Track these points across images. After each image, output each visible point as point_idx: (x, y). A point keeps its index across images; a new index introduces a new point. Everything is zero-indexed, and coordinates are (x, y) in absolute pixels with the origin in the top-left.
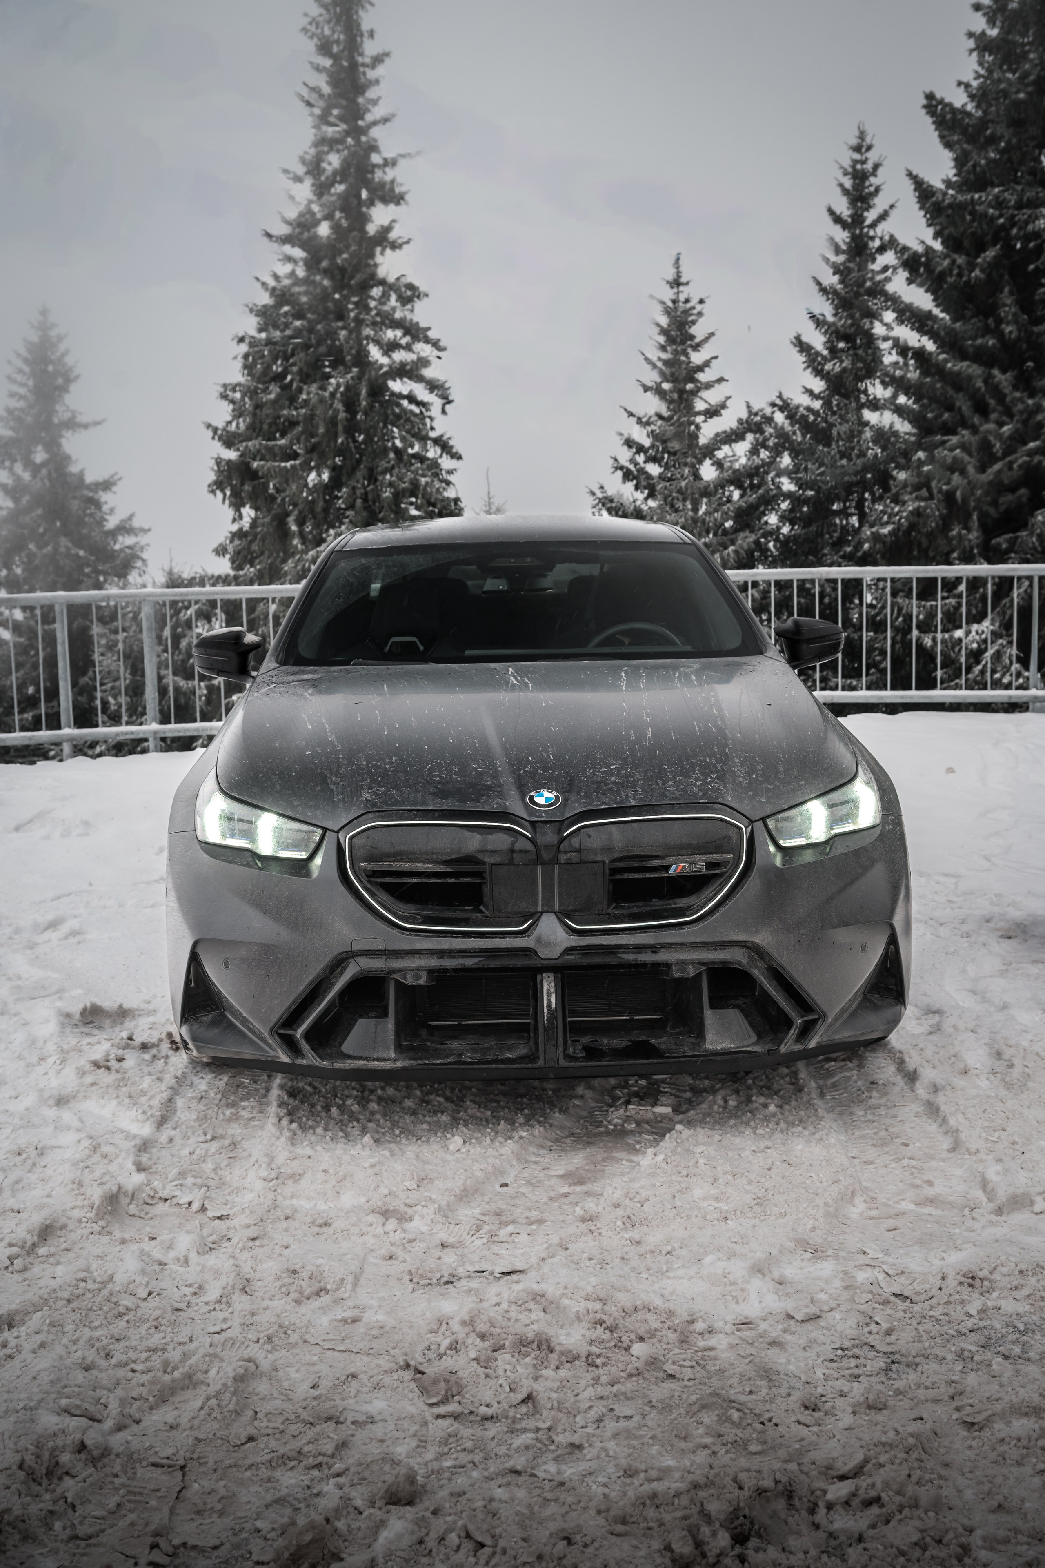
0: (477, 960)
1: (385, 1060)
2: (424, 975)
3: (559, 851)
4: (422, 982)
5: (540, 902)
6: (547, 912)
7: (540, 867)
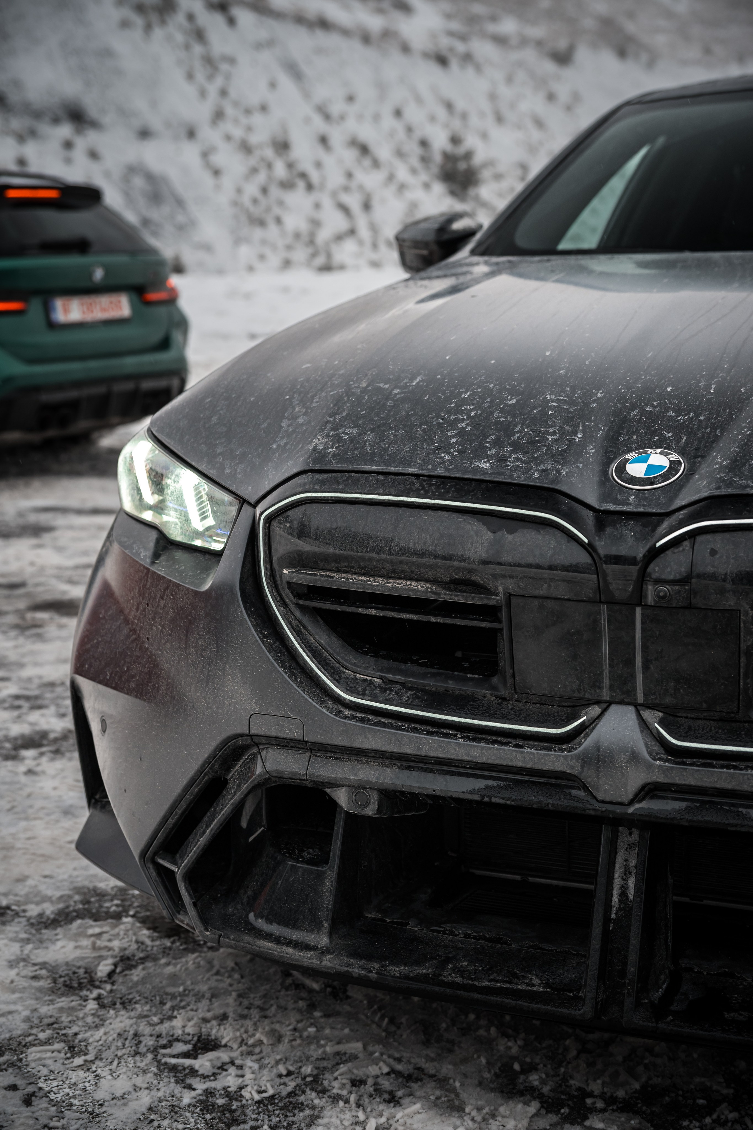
0: (480, 784)
1: (308, 947)
2: (374, 798)
3: (643, 577)
4: (370, 811)
5: (606, 682)
6: (621, 702)
7: (604, 608)
